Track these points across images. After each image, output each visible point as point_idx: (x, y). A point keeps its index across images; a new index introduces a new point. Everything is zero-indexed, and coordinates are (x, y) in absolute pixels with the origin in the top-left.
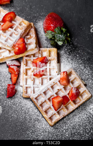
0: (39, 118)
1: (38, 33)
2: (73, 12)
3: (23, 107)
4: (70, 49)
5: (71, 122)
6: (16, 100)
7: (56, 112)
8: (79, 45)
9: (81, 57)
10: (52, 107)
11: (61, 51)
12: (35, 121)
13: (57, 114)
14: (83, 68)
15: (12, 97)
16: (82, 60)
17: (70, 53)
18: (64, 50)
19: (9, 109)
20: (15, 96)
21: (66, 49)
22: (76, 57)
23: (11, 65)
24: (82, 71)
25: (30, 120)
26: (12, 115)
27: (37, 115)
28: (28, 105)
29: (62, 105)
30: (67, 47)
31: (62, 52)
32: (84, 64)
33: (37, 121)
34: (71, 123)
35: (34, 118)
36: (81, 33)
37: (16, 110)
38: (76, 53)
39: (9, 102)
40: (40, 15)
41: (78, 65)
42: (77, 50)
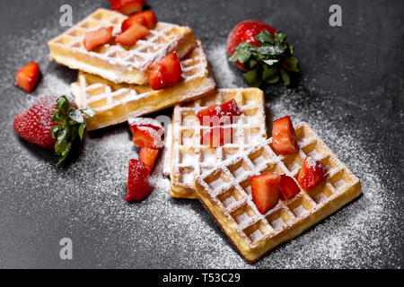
0: (216, 247)
1: (214, 70)
2: (305, 26)
3: (169, 222)
4: (298, 100)
5: (306, 253)
6: (153, 207)
7: (262, 217)
8: (322, 92)
9: (328, 115)
10: (251, 204)
11: (275, 104)
12: (205, 253)
13: (265, 221)
14: (333, 137)
15: (140, 202)
16: (330, 120)
17: (297, 108)
18: (284, 101)
19: (131, 227)
20: (149, 198)
21: (289, 100)
22: (316, 114)
23: (141, 125)
24: (332, 143)
25: (189, 250)
26: (140, 241)
27: (210, 240)
28: (184, 218)
29: (280, 202)
30: (289, 95)
31: (277, 106)
32: (337, 128)
33: (210, 253)
34: (308, 256)
35: (202, 246)
36: (326, 67)
37: (151, 231)
38: (315, 107)
39: (134, 212)
40: (219, 36)
41: (320, 131)
42: (316, 102)
